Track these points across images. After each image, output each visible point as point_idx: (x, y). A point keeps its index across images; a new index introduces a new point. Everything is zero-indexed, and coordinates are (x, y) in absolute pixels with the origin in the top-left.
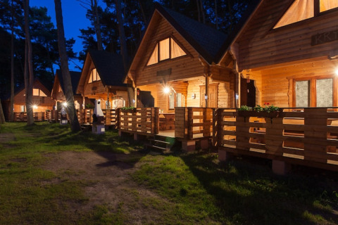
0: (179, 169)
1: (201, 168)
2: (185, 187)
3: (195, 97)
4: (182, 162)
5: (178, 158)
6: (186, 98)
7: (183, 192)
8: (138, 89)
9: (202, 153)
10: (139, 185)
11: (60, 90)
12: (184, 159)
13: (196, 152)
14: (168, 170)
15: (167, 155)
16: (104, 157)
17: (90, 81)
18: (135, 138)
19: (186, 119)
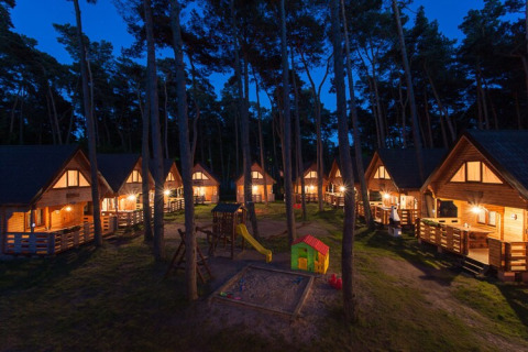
0: (496, 298)
1: (519, 303)
2: (502, 315)
3: (516, 218)
4: (498, 292)
5: (494, 287)
6: (502, 216)
7: (500, 318)
8: (438, 201)
9: (522, 287)
10: (463, 303)
11: (338, 174)
12: (501, 288)
13: (516, 284)
14: (484, 296)
15: (482, 279)
16: (420, 269)
17: (376, 176)
18: (439, 250)
19: (503, 252)
